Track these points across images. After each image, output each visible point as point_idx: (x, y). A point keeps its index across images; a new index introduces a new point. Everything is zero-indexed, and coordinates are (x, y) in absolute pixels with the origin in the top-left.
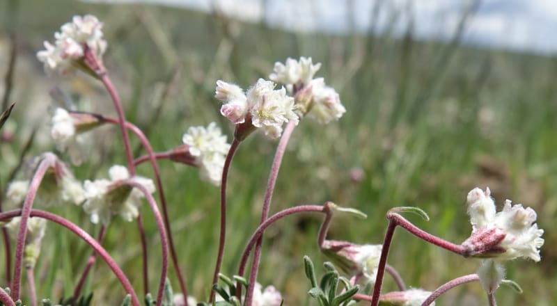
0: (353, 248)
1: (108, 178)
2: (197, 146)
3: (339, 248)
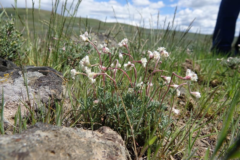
0: (166, 77)
1: (128, 64)
2: (143, 61)
3: (164, 77)
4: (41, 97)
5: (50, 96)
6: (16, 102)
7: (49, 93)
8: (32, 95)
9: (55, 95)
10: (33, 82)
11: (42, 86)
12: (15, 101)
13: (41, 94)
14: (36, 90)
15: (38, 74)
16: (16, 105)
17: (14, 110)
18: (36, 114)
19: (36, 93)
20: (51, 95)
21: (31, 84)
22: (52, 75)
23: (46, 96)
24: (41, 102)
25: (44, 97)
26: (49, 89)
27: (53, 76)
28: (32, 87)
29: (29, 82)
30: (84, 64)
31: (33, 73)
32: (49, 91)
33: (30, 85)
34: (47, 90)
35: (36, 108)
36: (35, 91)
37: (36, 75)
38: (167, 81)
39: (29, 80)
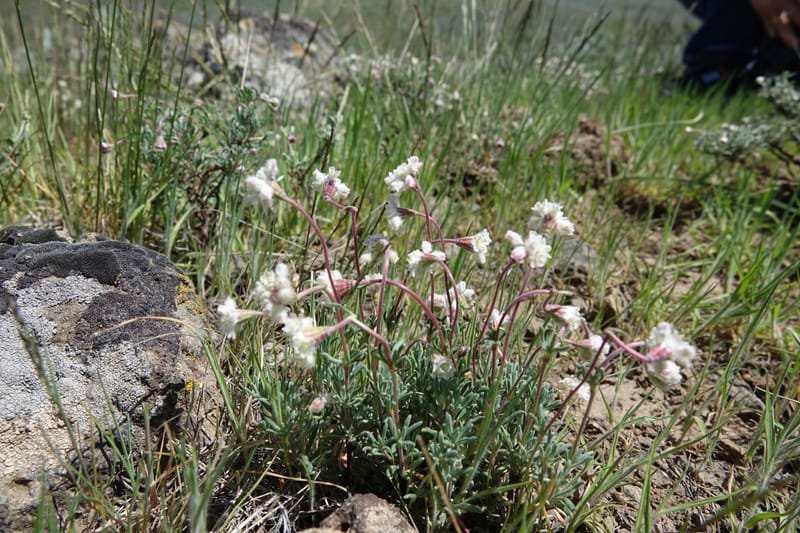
0: (562, 310)
1: (421, 251)
3: (556, 310)
4: (110, 391)
5: (144, 381)
6: (19, 423)
7: (139, 371)
8: (75, 385)
9: (159, 376)
10: (66, 325)
11: (107, 346)
12: (13, 415)
13: (109, 377)
14: (86, 363)
15: (84, 289)
16: (21, 432)
17: (17, 449)
18: (103, 452)
19: (87, 375)
20: (146, 377)
21: (63, 338)
22: (133, 285)
23: (126, 385)
24: (114, 408)
25: (123, 386)
26: (137, 353)
27: (138, 290)
28: (67, 350)
29: (55, 331)
30: (271, 298)
31: (62, 285)
32: (136, 360)
33: (59, 341)
34: (129, 359)
35: (98, 434)
36: (84, 368)
37: (78, 292)
38: (566, 325)
39: (51, 320)
